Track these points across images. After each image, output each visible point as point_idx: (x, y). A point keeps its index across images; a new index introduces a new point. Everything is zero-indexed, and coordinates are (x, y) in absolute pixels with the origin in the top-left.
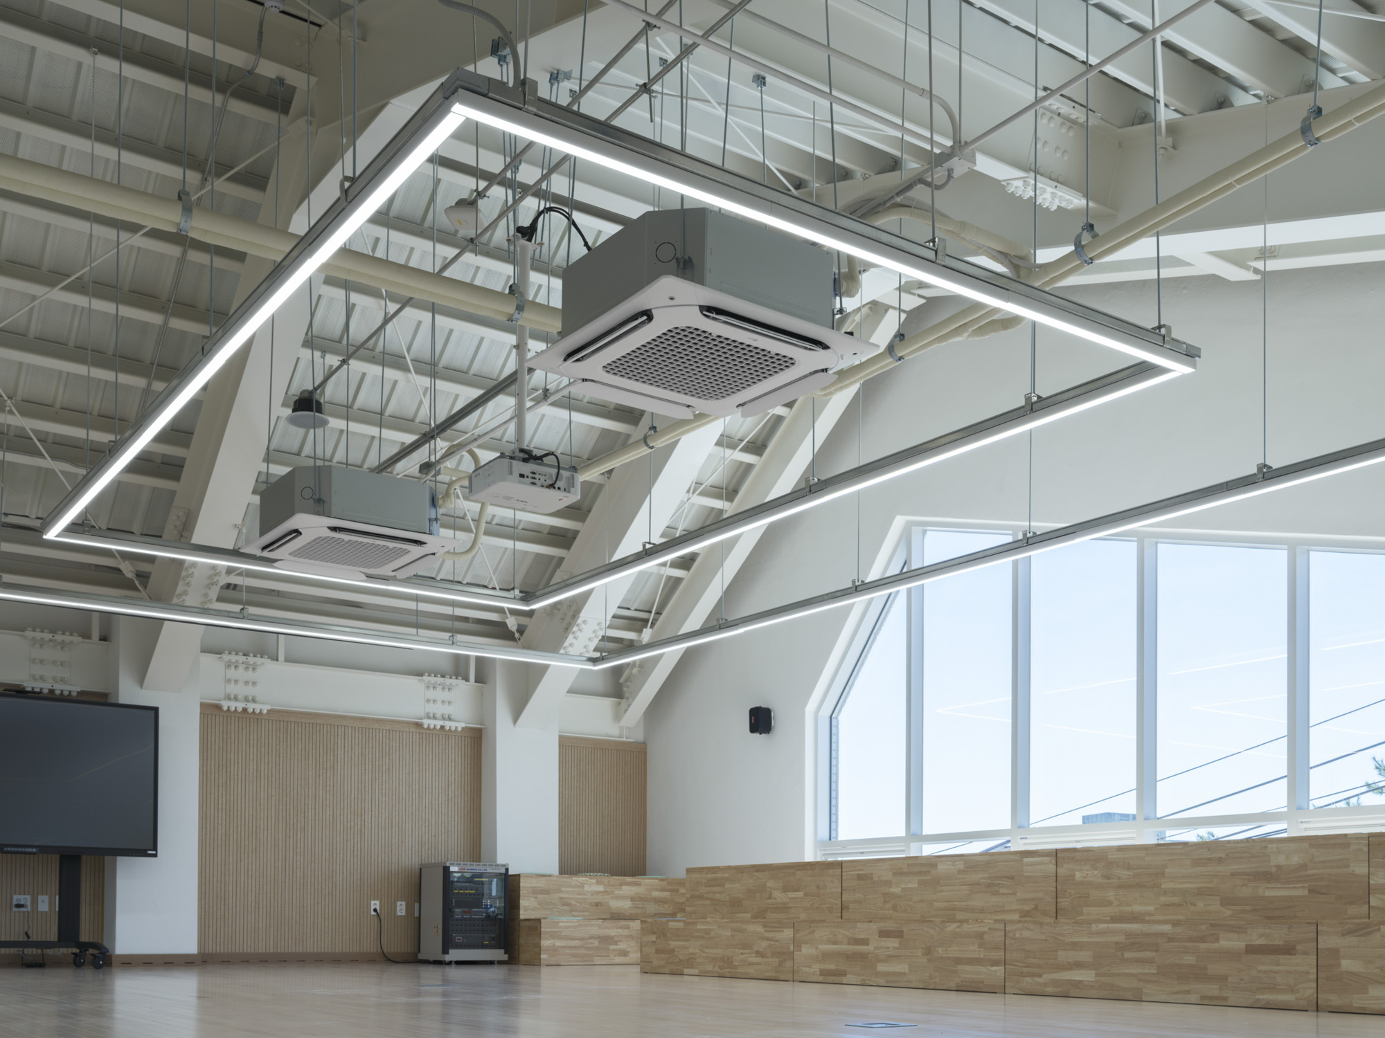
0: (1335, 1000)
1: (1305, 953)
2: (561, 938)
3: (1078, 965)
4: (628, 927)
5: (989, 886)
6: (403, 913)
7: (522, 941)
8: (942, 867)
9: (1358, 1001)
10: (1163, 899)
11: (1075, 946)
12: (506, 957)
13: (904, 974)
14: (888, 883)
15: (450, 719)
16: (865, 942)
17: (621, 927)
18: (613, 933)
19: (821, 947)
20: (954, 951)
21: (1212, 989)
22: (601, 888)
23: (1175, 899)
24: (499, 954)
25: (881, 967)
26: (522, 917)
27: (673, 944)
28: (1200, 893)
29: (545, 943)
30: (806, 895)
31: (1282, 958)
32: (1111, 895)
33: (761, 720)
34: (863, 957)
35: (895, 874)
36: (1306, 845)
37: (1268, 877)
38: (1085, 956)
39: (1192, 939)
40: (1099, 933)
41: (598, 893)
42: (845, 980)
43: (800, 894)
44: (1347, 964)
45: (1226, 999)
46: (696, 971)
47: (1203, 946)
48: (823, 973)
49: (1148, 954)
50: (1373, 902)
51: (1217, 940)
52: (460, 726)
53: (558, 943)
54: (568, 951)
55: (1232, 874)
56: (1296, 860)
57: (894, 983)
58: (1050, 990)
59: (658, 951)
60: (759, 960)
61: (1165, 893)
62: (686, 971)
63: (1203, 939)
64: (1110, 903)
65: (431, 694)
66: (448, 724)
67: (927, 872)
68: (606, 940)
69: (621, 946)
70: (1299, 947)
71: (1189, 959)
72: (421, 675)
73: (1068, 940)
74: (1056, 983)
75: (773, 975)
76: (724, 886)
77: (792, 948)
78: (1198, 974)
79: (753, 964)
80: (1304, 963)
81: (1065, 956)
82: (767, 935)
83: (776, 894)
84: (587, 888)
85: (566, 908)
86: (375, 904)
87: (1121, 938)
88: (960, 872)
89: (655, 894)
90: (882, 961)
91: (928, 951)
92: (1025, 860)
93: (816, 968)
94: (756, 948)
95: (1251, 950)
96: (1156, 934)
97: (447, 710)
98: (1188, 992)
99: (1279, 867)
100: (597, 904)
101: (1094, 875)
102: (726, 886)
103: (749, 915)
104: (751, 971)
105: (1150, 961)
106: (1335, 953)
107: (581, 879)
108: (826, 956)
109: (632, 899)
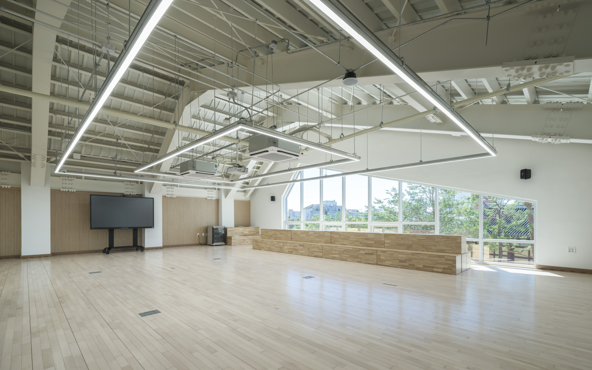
0: (380, 263)
1: (375, 255)
2: (235, 240)
3: (336, 254)
4: (248, 237)
5: (319, 237)
6: (204, 235)
7: (228, 241)
8: (310, 233)
9: (384, 264)
10: (350, 242)
11: (335, 250)
12: (225, 244)
13: (304, 253)
14: (300, 235)
15: (212, 197)
16: (297, 247)
17: (247, 237)
18: (245, 238)
19: (288, 247)
20: (313, 250)
21: (359, 260)
22: (243, 230)
23: (352, 242)
24: (223, 243)
25: (300, 251)
26: (228, 236)
27: (259, 244)
28: (356, 241)
29: (233, 241)
30: (284, 236)
31: (371, 255)
32: (340, 240)
33: (273, 199)
34: (296, 249)
35: (301, 233)
36: (374, 234)
37: (368, 239)
38: (337, 252)
39: (356, 251)
40: (339, 249)
41: (242, 230)
42: (293, 253)
43: (283, 235)
44: (382, 257)
45: (361, 262)
46: (264, 250)
50: (385, 245)
51: (360, 251)
52: (215, 199)
53: (235, 241)
54: (237, 242)
55: (362, 238)
56: (372, 237)
57: (302, 254)
59: (256, 245)
60: (276, 248)
61: (350, 241)
62: (262, 249)
63: (358, 251)
64: (340, 242)
65: (209, 192)
66: (212, 198)
67: (307, 234)
68: (244, 240)
69: (247, 241)
70: (374, 254)
72: (207, 189)
73: (334, 249)
74: (332, 257)
75: (279, 251)
76: (268, 233)
77: (282, 247)
78: (357, 257)
79: (275, 249)
80: (375, 257)
81: (333, 252)
82: (278, 244)
83: (278, 235)
84: (240, 230)
85: (236, 234)
86: (198, 234)
87: (343, 250)
88: (313, 234)
89: (253, 230)
91: (308, 249)
92: (325, 233)
93: (287, 251)
94: (275, 246)
95: (366, 254)
96: (349, 250)
97: (212, 196)
98: (355, 260)
99: (369, 238)
100: (242, 233)
101: (338, 237)
102: (269, 233)
103: (273, 239)
104: (275, 250)
105: (349, 254)
106: (380, 255)
107: (239, 228)
108: (289, 249)
109: (249, 231)
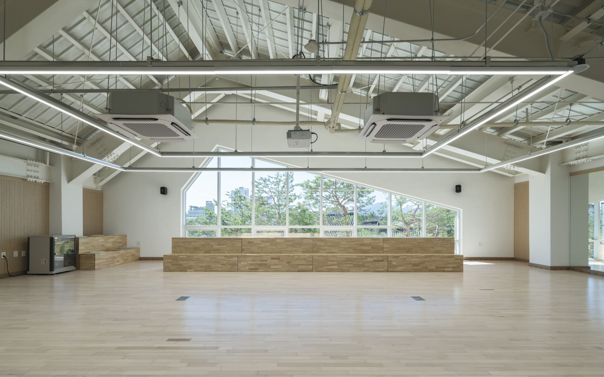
0: (391, 270)
2: (101, 260)
3: (333, 265)
6: (17, 256)
7: (81, 262)
9: (396, 270)
12: (75, 268)
13: (280, 268)
14: (260, 244)
15: (38, 178)
16: (266, 261)
17: (118, 253)
18: (115, 255)
19: (249, 262)
20: (297, 263)
21: (366, 269)
22: (104, 240)
24: (73, 268)
25: (271, 267)
26: (80, 253)
27: (181, 262)
29: (96, 262)
30: (227, 246)
31: (381, 262)
33: (164, 191)
34: (266, 265)
35: (261, 242)
36: (371, 239)
38: (335, 263)
42: (258, 270)
44: (394, 263)
45: (369, 270)
46: (193, 270)
47: (364, 260)
48: (249, 269)
49: (351, 262)
50: (384, 250)
51: (367, 259)
54: (103, 264)
55: (356, 244)
56: (369, 242)
57: (276, 270)
58: (326, 270)
59: (172, 265)
60: (223, 266)
62: (188, 270)
65: (29, 167)
66: (38, 180)
67: (273, 242)
68: (114, 258)
69: (118, 259)
70: (384, 260)
71: (361, 263)
72: (27, 160)
75: (229, 270)
77: (237, 263)
78: (363, 266)
79: (220, 267)
80: (385, 263)
81: (329, 263)
88: (283, 242)
90: (272, 265)
91: (288, 263)
92: (304, 240)
93: (247, 268)
94: (221, 263)
95: (374, 261)
97: (36, 174)
98: (360, 269)
100: (102, 246)
101: (322, 244)
102: (192, 243)
103: (203, 252)
104: (219, 269)
105: (352, 263)
108: (251, 265)
